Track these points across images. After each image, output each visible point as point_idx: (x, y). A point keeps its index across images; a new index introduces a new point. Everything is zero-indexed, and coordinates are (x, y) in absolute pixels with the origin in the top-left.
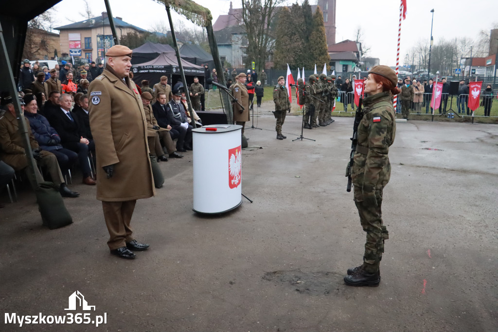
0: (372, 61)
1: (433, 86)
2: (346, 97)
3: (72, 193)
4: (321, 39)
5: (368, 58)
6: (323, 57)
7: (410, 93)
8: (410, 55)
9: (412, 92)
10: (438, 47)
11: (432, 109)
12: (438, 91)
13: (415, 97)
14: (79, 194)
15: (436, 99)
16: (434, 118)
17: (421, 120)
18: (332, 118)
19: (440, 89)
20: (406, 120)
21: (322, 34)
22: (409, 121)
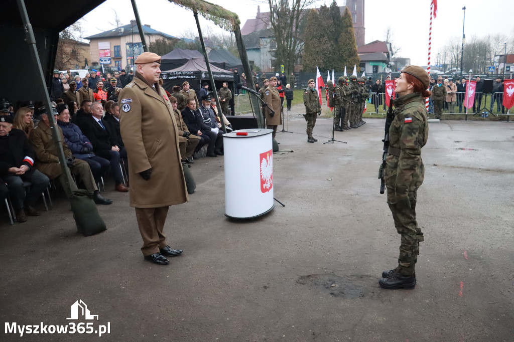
0: (403, 61)
1: (466, 85)
2: (377, 98)
3: (105, 200)
4: (351, 41)
5: (398, 58)
6: (353, 58)
7: (442, 93)
8: (442, 54)
9: (444, 92)
10: (470, 45)
11: (465, 108)
12: (471, 90)
13: (447, 96)
14: (112, 202)
15: (469, 98)
16: (468, 118)
17: (454, 119)
18: (363, 120)
19: (473, 88)
20: (438, 120)
21: (351, 36)
22: (442, 121)
